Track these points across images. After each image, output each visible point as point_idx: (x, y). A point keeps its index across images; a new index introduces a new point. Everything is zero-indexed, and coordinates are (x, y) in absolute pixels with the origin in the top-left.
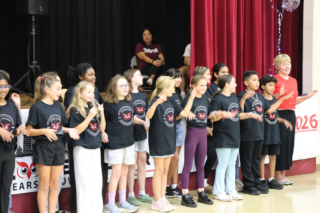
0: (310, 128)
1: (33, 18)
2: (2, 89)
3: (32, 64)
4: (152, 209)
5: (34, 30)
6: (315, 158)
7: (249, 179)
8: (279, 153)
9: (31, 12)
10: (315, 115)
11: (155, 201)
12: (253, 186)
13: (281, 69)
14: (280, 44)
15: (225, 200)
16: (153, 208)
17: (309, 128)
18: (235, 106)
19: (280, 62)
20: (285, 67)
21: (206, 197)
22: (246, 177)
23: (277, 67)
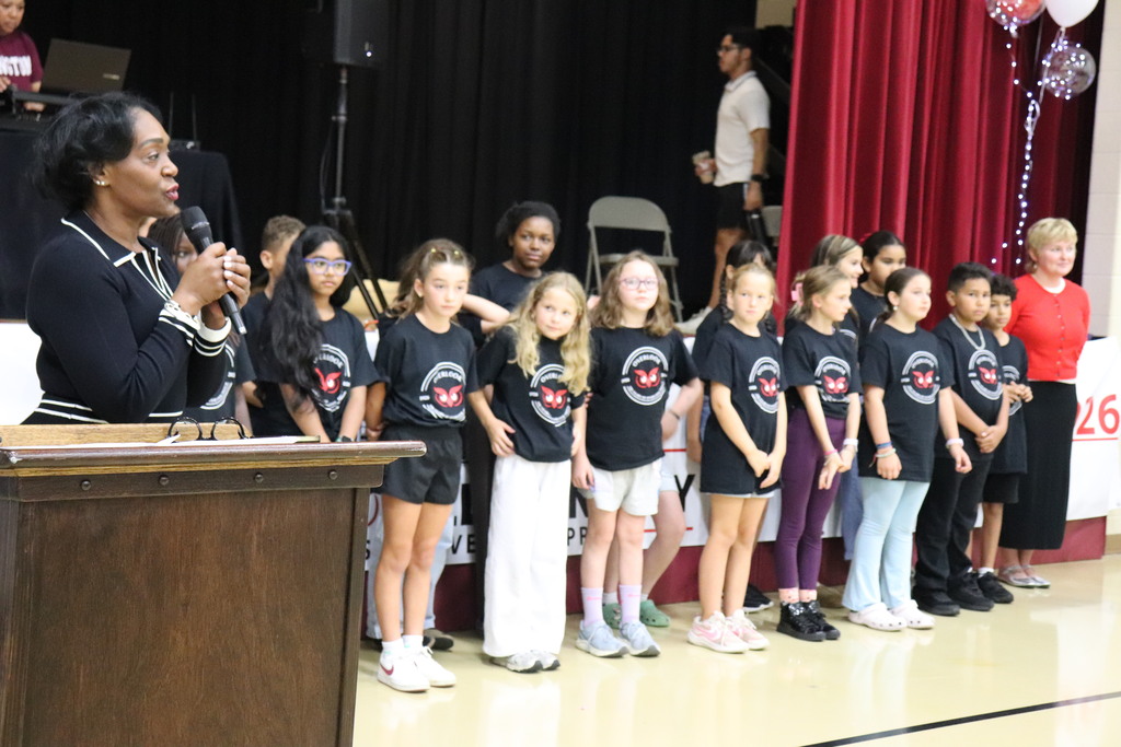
0: (1100, 433)
1: (344, 74)
2: (327, 269)
3: (330, 205)
4: (692, 640)
5: (342, 110)
6: (1104, 519)
7: (934, 568)
8: (1016, 500)
9: (343, 57)
10: (1113, 398)
11: (701, 620)
12: (940, 591)
13: (1045, 258)
14: (1027, 189)
15: (886, 627)
16: (693, 637)
17: (1096, 431)
18: (926, 361)
19: (1045, 241)
20: (1055, 255)
21: (820, 616)
22: (928, 564)
23: (1035, 252)
